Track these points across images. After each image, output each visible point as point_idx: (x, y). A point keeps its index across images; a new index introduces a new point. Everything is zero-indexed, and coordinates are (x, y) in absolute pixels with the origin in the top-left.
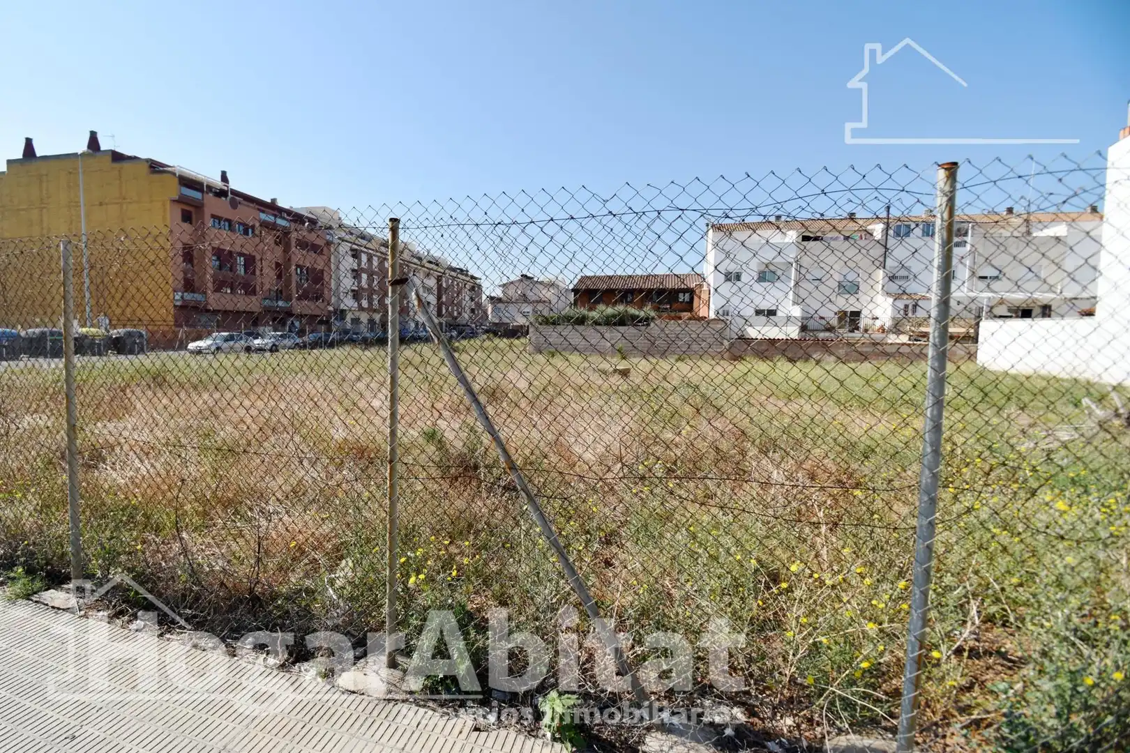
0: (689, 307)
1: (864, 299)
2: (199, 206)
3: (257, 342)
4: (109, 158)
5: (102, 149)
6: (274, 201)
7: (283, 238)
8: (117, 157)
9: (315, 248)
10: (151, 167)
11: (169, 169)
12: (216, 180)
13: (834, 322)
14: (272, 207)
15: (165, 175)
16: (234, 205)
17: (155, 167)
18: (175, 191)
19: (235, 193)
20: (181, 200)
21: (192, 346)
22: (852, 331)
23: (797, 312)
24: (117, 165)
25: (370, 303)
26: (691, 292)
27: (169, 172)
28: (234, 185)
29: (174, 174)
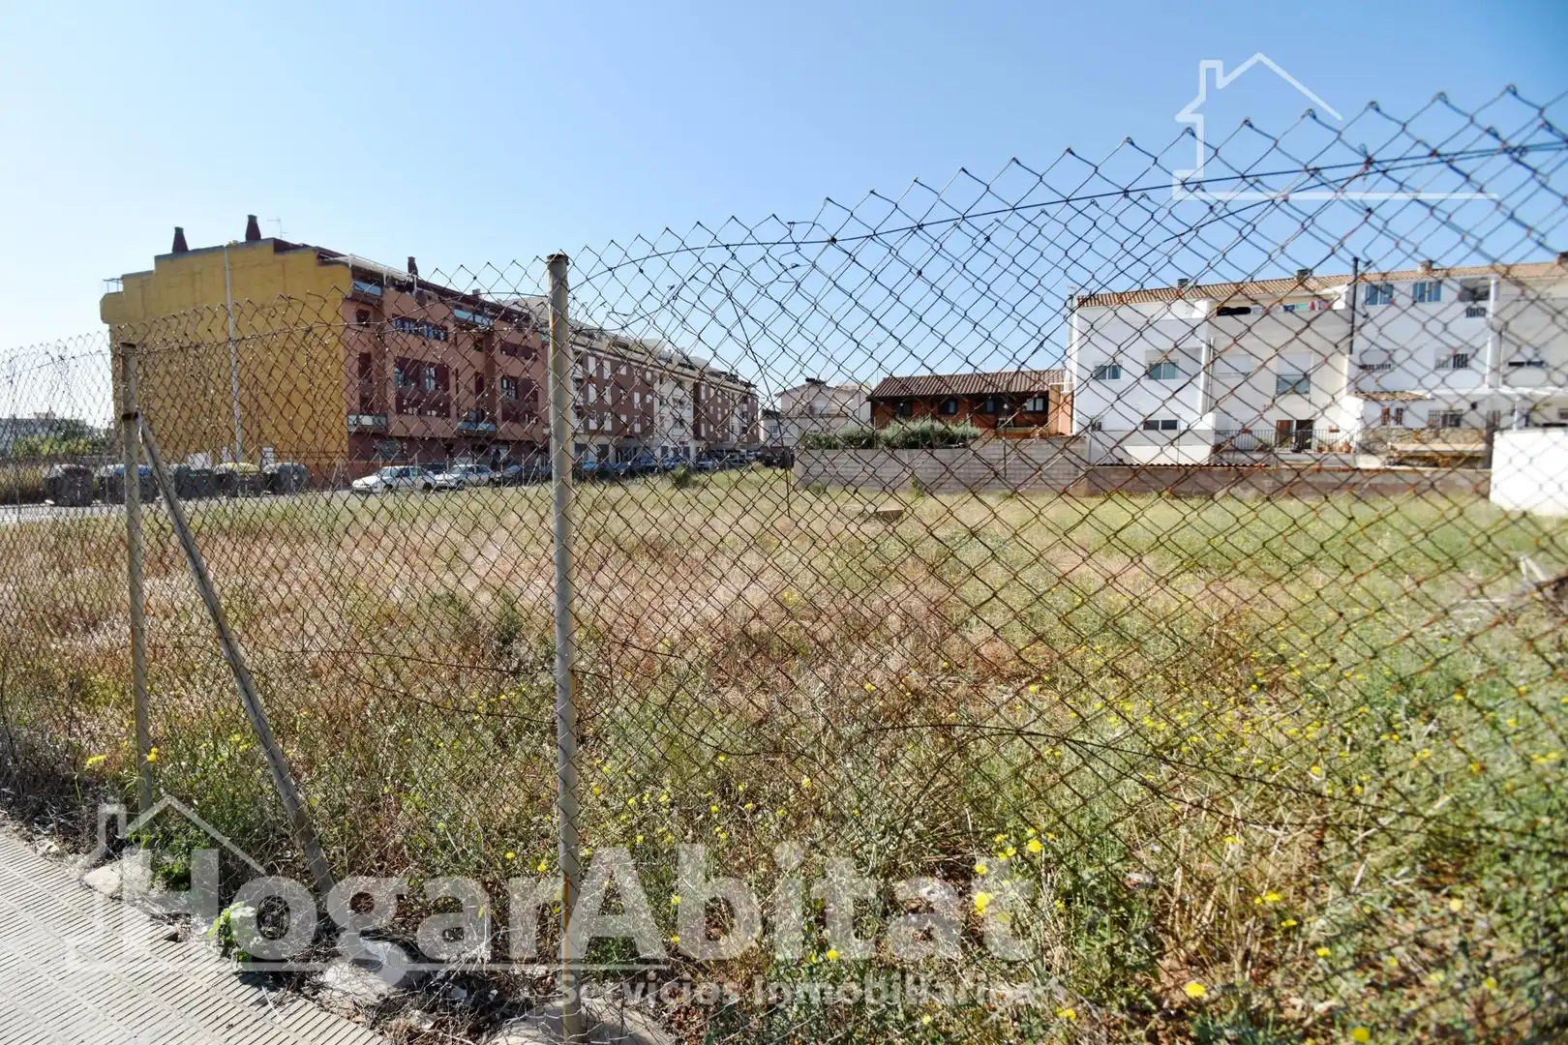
0: (1041, 418)
1: (1320, 398)
2: (377, 306)
3: (439, 478)
4: (271, 248)
5: (263, 237)
6: (476, 293)
7: (484, 342)
8: (280, 246)
9: (526, 352)
10: (319, 257)
11: (340, 259)
12: (401, 269)
13: (1270, 437)
14: (473, 301)
15: (335, 267)
16: (421, 300)
17: (324, 257)
18: (347, 286)
19: (424, 285)
20: (355, 298)
21: (358, 484)
22: (1297, 451)
23: (1208, 422)
24: (279, 257)
25: (601, 423)
26: (1044, 396)
27: (338, 263)
28: (424, 275)
29: (347, 265)
